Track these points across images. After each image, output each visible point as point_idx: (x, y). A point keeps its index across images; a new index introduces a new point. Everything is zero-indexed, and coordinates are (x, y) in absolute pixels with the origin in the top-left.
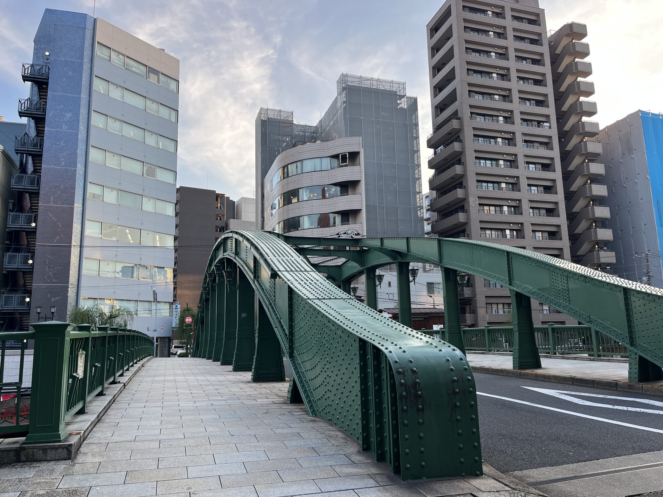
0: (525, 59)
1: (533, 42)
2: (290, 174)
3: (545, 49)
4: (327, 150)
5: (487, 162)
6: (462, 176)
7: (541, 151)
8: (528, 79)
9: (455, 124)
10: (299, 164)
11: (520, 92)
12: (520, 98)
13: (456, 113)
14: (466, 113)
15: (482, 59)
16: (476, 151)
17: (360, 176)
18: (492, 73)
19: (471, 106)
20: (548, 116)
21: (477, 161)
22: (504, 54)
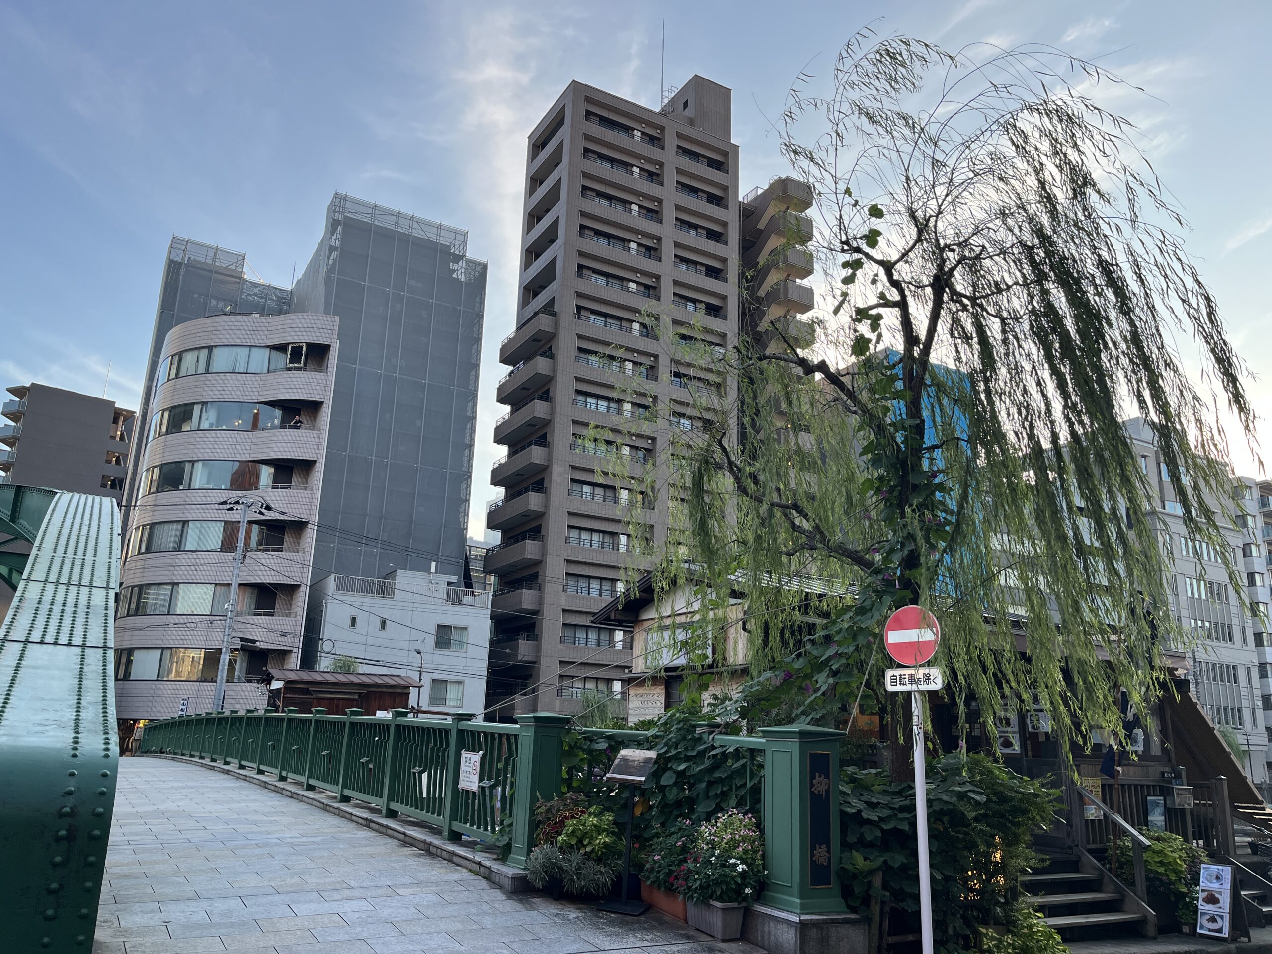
0: (695, 227)
2: (183, 372)
4: (265, 333)
5: (600, 402)
6: (546, 423)
8: (695, 263)
9: (544, 323)
10: (204, 353)
11: (676, 283)
12: (675, 294)
13: (551, 302)
14: (567, 306)
15: (615, 213)
16: (578, 379)
17: (323, 392)
18: (630, 241)
19: (579, 295)
20: (724, 336)
22: (657, 212)
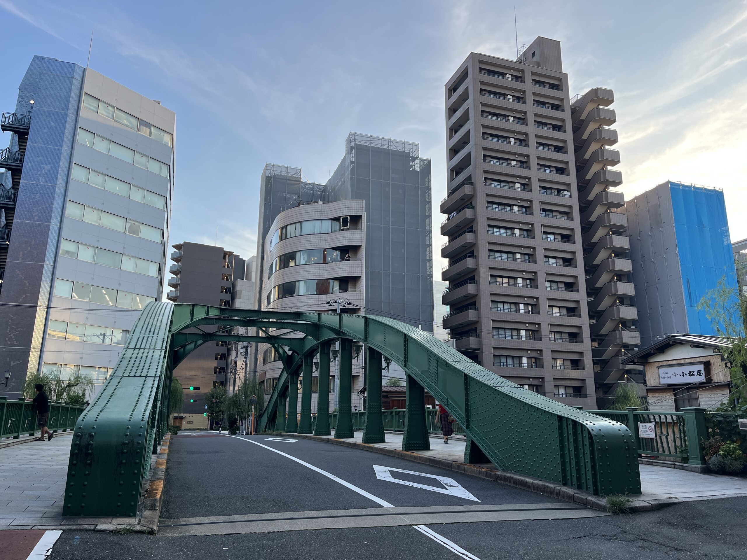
0: (546, 124)
1: (555, 107)
2: (288, 236)
3: (567, 115)
4: (328, 212)
5: (502, 230)
6: (474, 245)
7: (561, 221)
8: (548, 145)
9: (467, 189)
10: (298, 225)
11: (539, 158)
12: (538, 164)
13: (470, 177)
14: (479, 178)
15: (499, 123)
16: (489, 219)
17: (361, 241)
18: (510, 138)
19: (485, 172)
20: (568, 185)
21: (491, 229)
22: (523, 119)
